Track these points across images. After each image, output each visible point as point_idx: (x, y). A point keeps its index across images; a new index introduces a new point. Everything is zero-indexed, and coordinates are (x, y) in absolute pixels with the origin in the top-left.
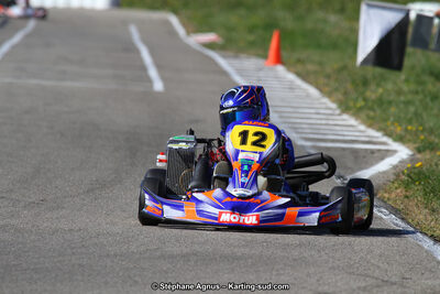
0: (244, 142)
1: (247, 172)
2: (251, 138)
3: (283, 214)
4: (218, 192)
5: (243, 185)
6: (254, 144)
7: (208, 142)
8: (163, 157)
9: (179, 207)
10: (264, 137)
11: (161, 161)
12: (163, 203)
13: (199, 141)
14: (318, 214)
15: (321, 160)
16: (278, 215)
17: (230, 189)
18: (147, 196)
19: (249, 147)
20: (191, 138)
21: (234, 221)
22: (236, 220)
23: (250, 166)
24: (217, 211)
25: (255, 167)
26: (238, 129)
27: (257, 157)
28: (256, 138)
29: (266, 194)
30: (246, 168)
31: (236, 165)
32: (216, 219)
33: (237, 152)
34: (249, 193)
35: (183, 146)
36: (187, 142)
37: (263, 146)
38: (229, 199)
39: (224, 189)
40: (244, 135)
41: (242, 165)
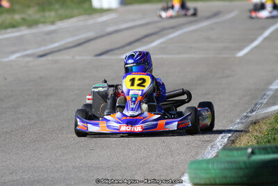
0: (132, 85)
1: (134, 102)
2: (137, 82)
3: (157, 124)
4: (118, 114)
5: (132, 109)
6: (139, 85)
7: (116, 87)
8: (90, 97)
9: (97, 125)
10: (144, 81)
11: (89, 99)
12: (87, 123)
13: (110, 86)
14: (176, 123)
15: (183, 93)
16: (153, 125)
17: (125, 112)
18: (78, 120)
19: (135, 87)
20: (106, 85)
21: (128, 130)
22: (129, 130)
23: (136, 98)
24: (118, 125)
25: (139, 98)
26: (130, 77)
27: (140, 93)
28: (140, 82)
29: (146, 114)
30: (134, 99)
31: (128, 98)
32: (118, 130)
33: (129, 91)
34: (137, 113)
35: (101, 89)
36: (103, 87)
37: (144, 86)
38: (125, 118)
39: (122, 113)
40: (133, 81)
41: (132, 98)
